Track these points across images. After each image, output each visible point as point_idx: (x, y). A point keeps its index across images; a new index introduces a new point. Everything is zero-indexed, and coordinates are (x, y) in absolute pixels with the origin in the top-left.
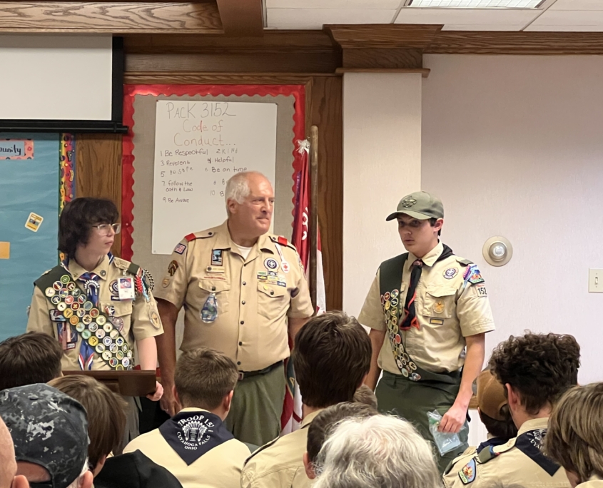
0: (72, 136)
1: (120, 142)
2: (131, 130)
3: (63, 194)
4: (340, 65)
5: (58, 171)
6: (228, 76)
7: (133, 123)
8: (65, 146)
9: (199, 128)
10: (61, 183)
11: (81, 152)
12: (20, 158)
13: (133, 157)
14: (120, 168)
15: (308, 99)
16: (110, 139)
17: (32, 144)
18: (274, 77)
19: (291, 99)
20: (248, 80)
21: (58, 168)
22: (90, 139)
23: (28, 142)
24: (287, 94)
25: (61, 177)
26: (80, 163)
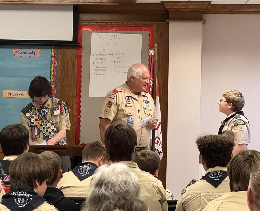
0: (56, 47)
1: (76, 50)
2: (81, 45)
3: (52, 72)
4: (168, 19)
5: (50, 62)
6: (122, 23)
7: (82, 42)
8: (53, 51)
9: (109, 44)
10: (51, 67)
11: (60, 54)
12: (35, 56)
13: (81, 56)
14: (76, 61)
15: (155, 33)
16: (72, 49)
17: (40, 50)
18: (141, 23)
19: (148, 32)
20: (130, 24)
21: (50, 60)
22: (64, 48)
23: (38, 50)
24: (146, 31)
25: (51, 64)
26: (60, 58)
